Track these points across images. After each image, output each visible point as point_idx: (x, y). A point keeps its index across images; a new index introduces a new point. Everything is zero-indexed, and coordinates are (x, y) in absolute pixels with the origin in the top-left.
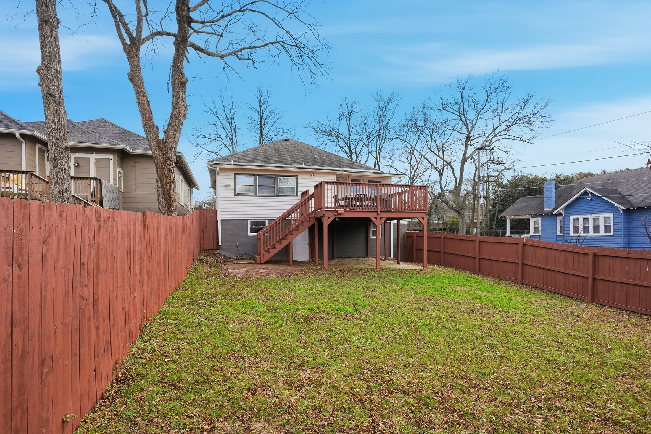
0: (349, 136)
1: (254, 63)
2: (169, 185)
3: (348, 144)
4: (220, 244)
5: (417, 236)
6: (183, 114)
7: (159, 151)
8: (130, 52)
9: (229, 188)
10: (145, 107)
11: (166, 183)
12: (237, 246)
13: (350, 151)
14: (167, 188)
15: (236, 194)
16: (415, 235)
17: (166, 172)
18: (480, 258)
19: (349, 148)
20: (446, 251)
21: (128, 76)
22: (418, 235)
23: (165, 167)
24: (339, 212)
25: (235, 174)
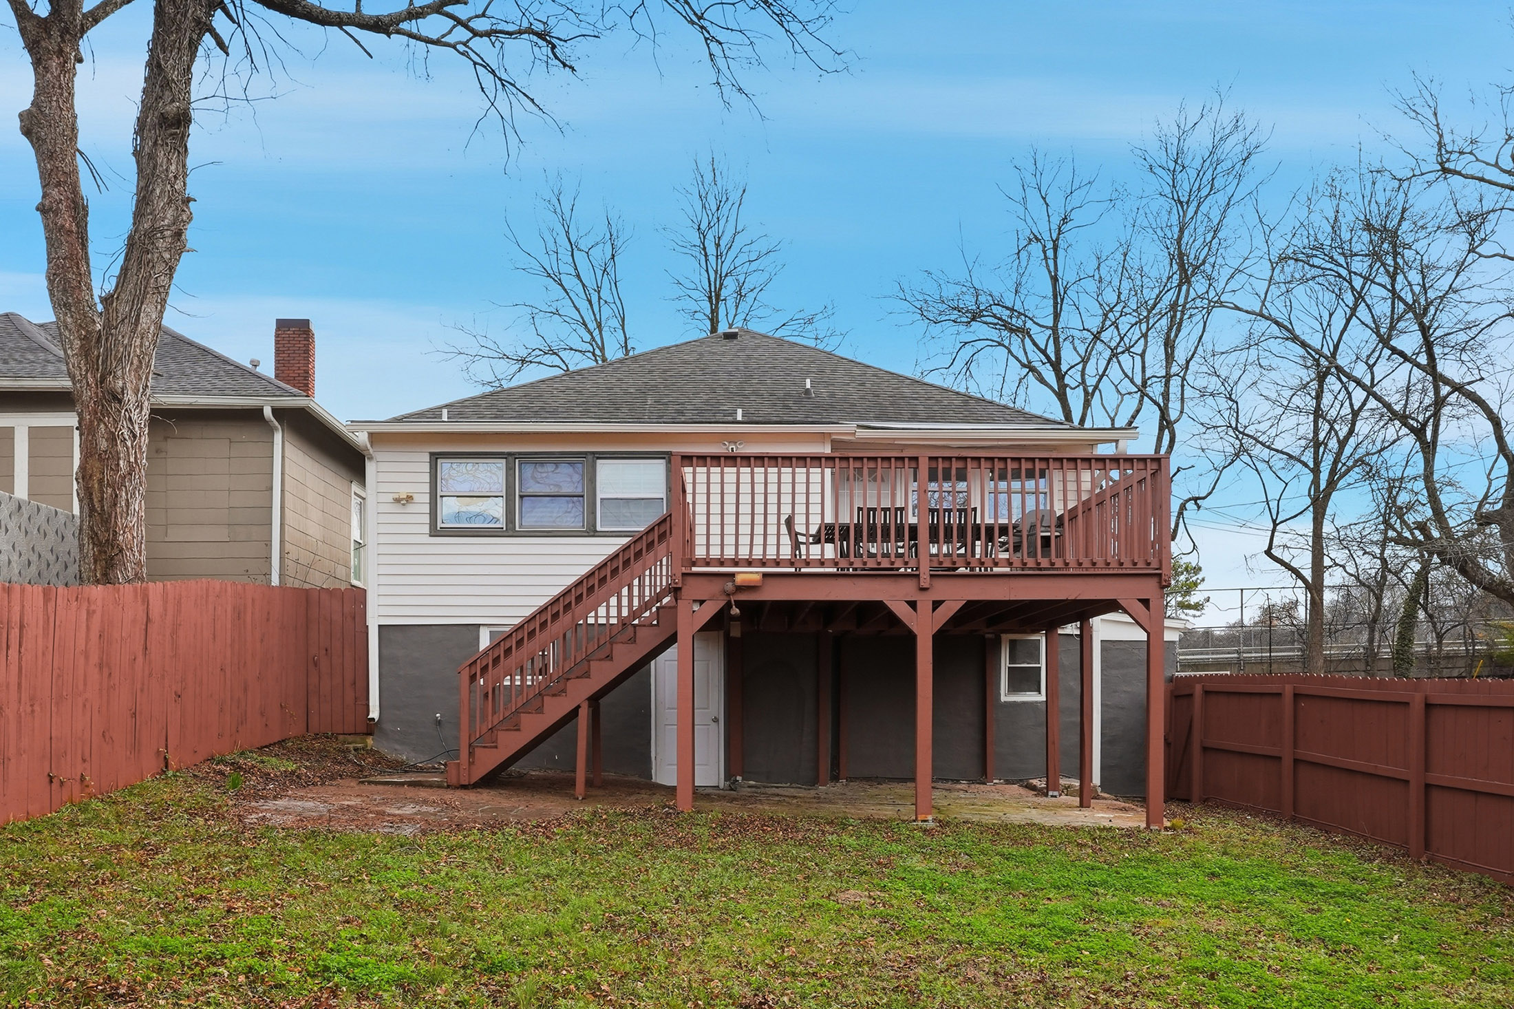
0: (1057, 316)
1: (554, 47)
2: (110, 491)
3: (1051, 351)
4: (374, 713)
5: (1207, 693)
6: (168, 233)
7: (87, 371)
8: (38, 42)
9: (411, 508)
10: (60, 222)
11: (101, 481)
12: (439, 723)
13: (1060, 377)
14: (101, 500)
15: (435, 531)
16: (1198, 689)
17: (103, 445)
18: (1428, 786)
19: (1056, 365)
20: (1303, 753)
21: (21, 121)
22: (1211, 687)
23: (102, 426)
24: (739, 579)
25: (432, 454)
